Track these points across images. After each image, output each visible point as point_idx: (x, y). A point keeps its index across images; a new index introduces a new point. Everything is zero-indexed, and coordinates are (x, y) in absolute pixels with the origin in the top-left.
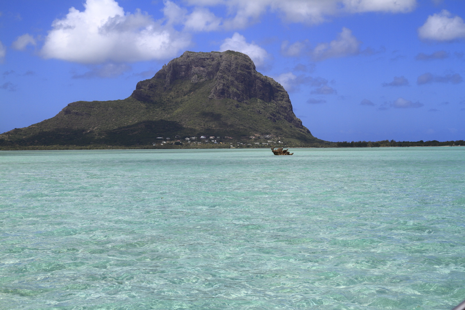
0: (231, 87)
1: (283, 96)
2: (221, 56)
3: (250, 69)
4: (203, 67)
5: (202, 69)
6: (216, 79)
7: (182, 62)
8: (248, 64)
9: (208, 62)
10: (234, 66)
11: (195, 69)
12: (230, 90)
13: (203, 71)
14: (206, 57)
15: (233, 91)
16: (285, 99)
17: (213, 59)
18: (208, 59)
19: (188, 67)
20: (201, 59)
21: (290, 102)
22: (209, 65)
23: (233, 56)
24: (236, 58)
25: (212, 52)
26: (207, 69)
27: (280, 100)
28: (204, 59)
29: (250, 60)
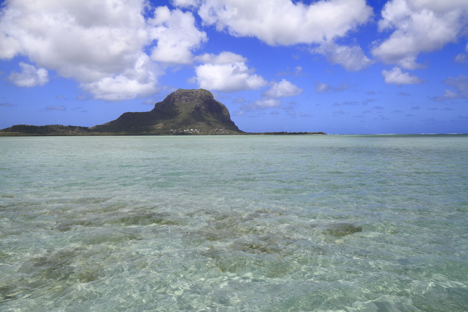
0: (203, 106)
1: (226, 111)
2: (197, 91)
3: (211, 98)
4: (188, 96)
5: (187, 97)
6: (195, 102)
7: (177, 94)
8: (210, 95)
9: (190, 94)
10: (204, 96)
11: (183, 98)
12: (202, 108)
13: (188, 98)
14: (189, 92)
15: (203, 108)
16: (227, 112)
17: (193, 93)
18: (190, 93)
19: (180, 97)
20: (186, 92)
21: (229, 114)
22: (191, 95)
23: (203, 92)
24: (205, 93)
25: (192, 89)
26: (190, 97)
27: (225, 113)
28: (188, 93)
29: (211, 93)
